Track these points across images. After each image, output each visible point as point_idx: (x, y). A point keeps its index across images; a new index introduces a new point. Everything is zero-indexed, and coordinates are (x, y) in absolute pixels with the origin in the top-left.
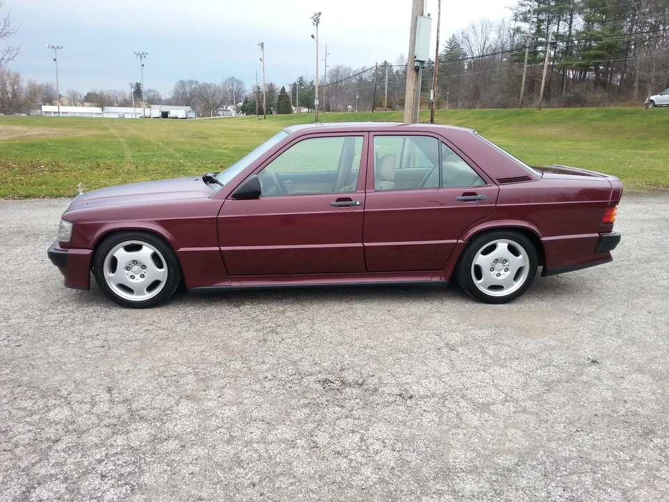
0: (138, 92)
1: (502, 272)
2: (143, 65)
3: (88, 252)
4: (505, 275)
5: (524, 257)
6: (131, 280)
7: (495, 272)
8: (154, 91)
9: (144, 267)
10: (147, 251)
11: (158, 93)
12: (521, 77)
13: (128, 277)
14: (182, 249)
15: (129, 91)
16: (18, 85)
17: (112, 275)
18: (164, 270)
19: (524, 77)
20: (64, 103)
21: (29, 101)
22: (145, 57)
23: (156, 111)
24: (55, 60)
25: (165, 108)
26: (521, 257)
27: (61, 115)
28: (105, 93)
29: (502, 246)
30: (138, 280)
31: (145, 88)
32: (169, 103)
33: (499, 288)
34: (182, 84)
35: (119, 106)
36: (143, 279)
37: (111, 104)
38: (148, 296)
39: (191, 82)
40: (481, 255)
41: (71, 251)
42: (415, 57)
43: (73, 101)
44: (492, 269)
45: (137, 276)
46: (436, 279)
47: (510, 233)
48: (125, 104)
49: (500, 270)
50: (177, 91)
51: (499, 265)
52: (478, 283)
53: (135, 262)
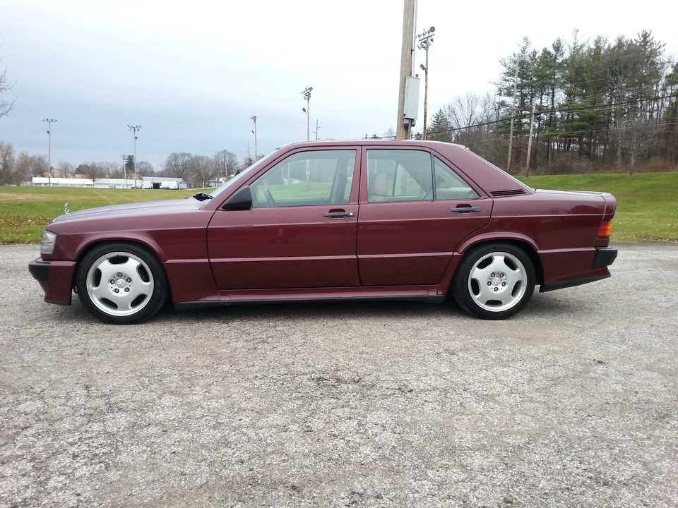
0: (130, 164)
1: (500, 286)
2: (136, 138)
3: (71, 264)
4: (502, 290)
5: (521, 270)
6: (115, 294)
7: (493, 286)
8: (146, 163)
9: (129, 280)
10: (133, 263)
11: (150, 165)
12: (507, 147)
13: (111, 290)
14: (169, 261)
15: (121, 164)
16: (10, 157)
17: (94, 288)
18: (150, 284)
19: (510, 147)
20: (55, 174)
21: (20, 173)
22: (138, 130)
23: (147, 183)
24: (48, 132)
25: (157, 180)
26: (518, 270)
27: (51, 186)
28: (96, 165)
29: (499, 260)
30: (122, 293)
31: (137, 160)
32: (161, 175)
33: (498, 303)
34: (175, 156)
35: (110, 178)
36: (127, 293)
37: (102, 176)
38: (132, 311)
39: (183, 155)
40: (477, 269)
41: (53, 263)
42: (405, 115)
43: (65, 172)
44: (489, 283)
45: (122, 290)
46: (432, 294)
47: (507, 246)
48: (117, 175)
49: (498, 284)
50: (169, 163)
51: (496, 279)
52: (476, 298)
53: (120, 275)
